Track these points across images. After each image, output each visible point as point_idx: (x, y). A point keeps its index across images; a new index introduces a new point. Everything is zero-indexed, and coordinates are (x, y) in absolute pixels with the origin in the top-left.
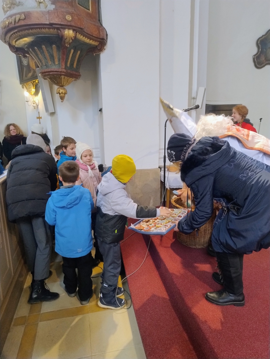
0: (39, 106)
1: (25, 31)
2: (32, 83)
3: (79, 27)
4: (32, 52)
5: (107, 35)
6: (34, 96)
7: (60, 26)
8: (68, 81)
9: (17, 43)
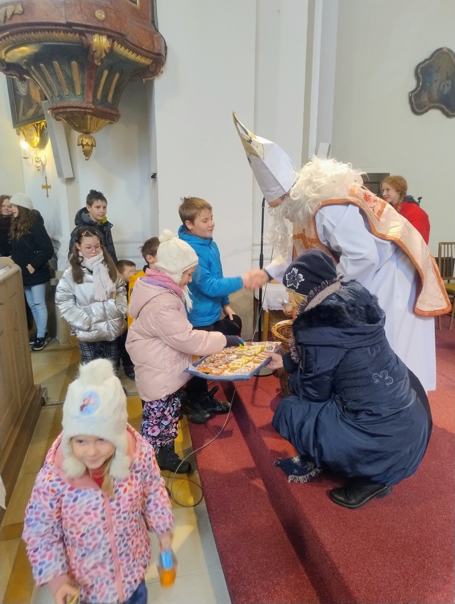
0: (47, 167)
1: (23, 34)
2: (34, 126)
3: (118, 31)
4: (35, 72)
5: (166, 48)
6: (37, 149)
7: (86, 29)
8: (99, 125)
9: (9, 54)
